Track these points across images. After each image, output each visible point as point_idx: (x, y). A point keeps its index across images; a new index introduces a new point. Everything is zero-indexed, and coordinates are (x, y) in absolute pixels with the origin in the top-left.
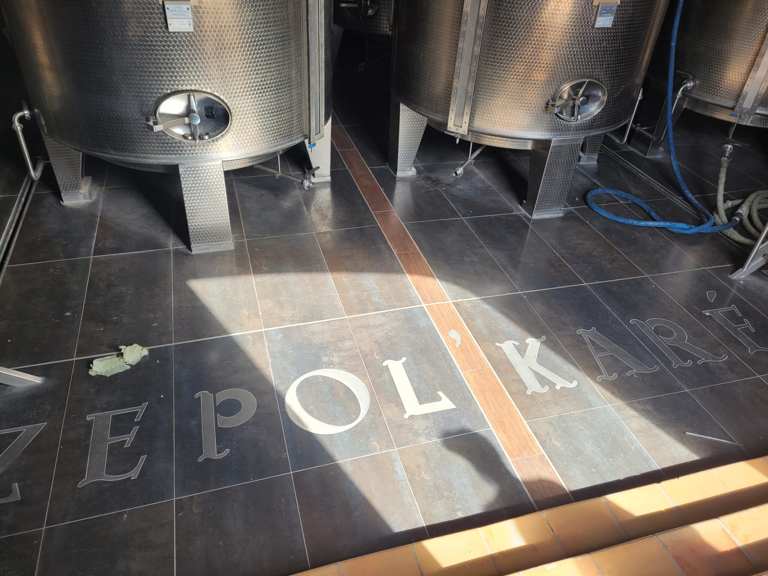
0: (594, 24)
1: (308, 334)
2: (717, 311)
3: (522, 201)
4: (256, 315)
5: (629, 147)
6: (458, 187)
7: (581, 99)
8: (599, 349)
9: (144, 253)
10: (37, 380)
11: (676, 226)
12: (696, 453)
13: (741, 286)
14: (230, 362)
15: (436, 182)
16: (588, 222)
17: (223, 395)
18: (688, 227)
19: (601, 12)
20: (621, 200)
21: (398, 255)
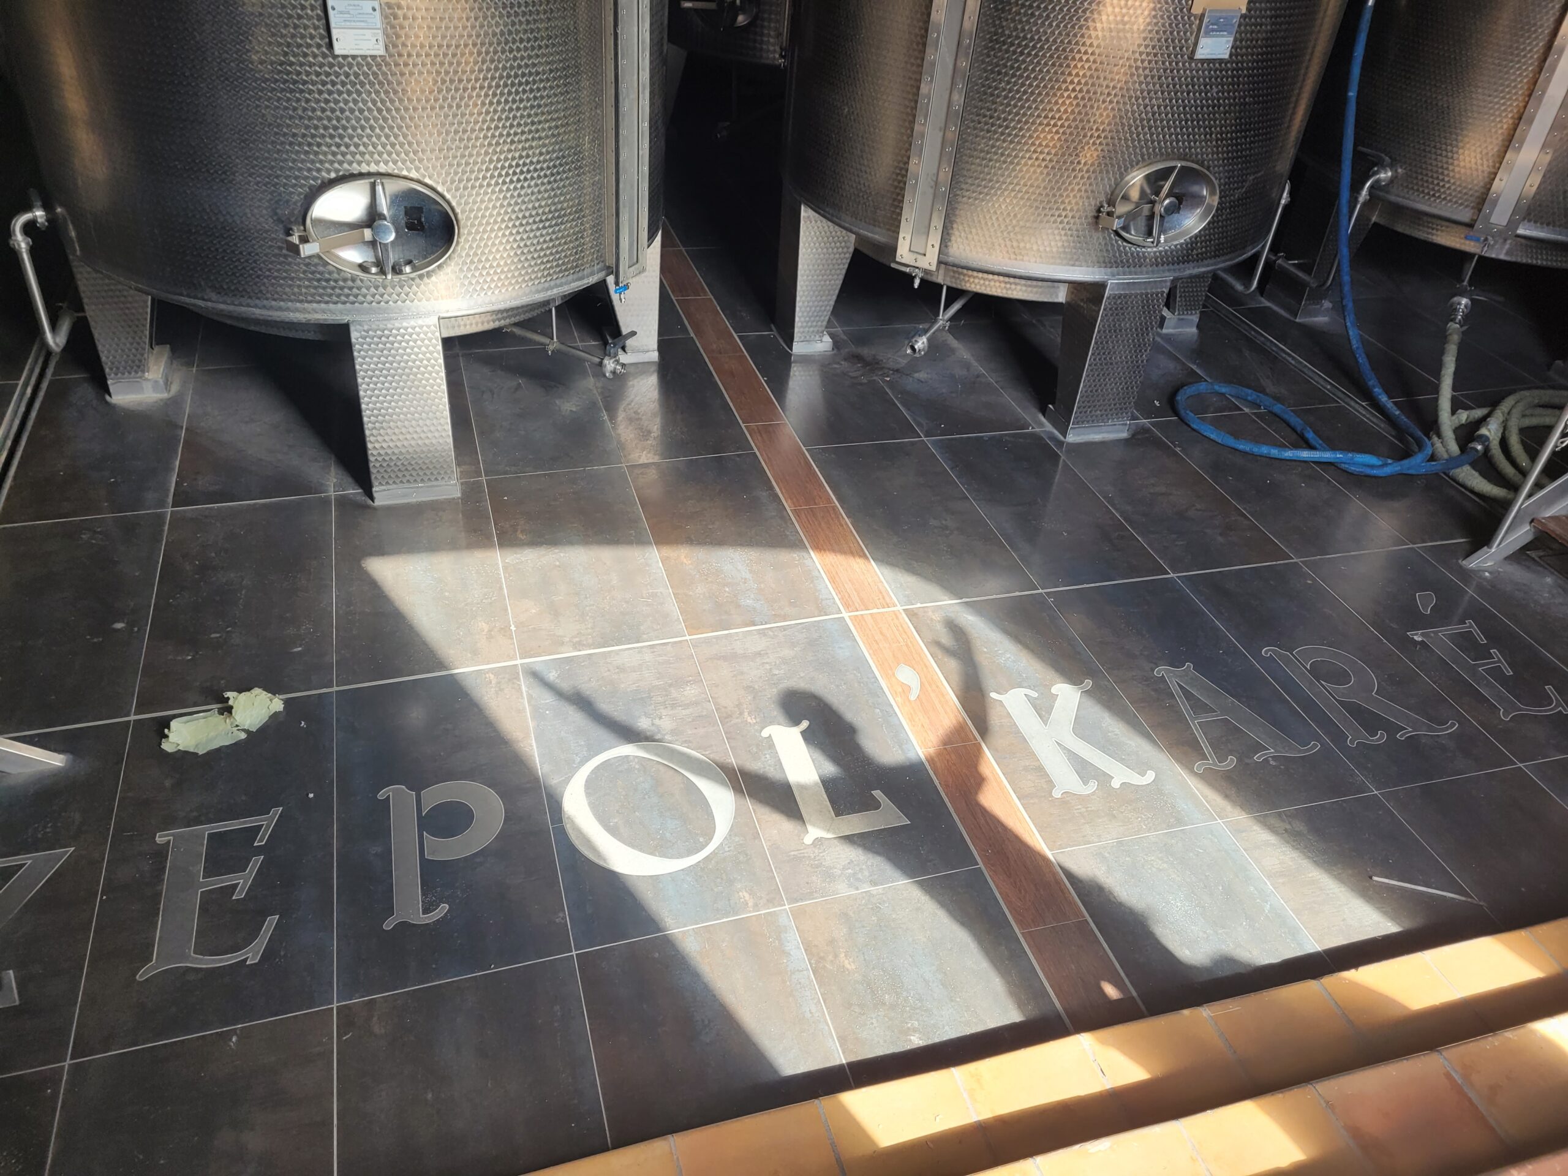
0: (1193, 52)
1: (609, 670)
2: (1436, 633)
3: (1047, 406)
4: (505, 630)
5: (1263, 299)
6: (916, 375)
7: (1167, 202)
8: (1199, 707)
9: (276, 503)
10: (55, 760)
11: (1356, 459)
12: (1394, 919)
13: (1485, 583)
14: (449, 726)
15: (872, 365)
16: (1178, 449)
17: (436, 795)
18: (1380, 463)
19: (1207, 27)
20: (1247, 407)
21: (795, 512)
